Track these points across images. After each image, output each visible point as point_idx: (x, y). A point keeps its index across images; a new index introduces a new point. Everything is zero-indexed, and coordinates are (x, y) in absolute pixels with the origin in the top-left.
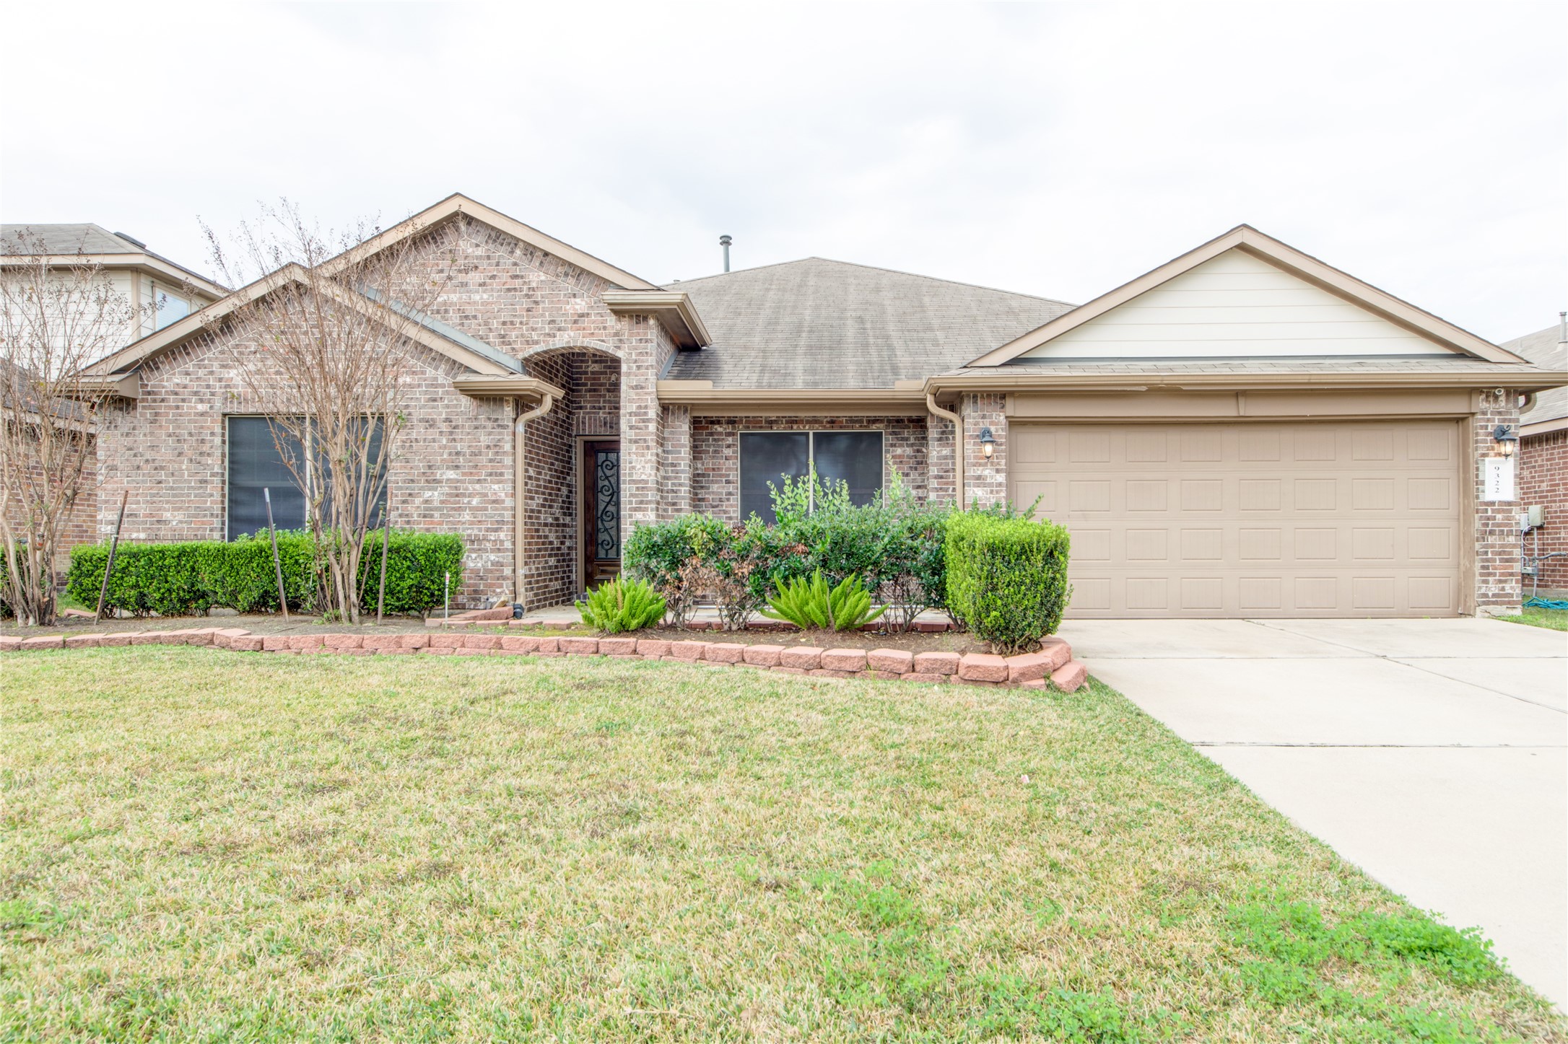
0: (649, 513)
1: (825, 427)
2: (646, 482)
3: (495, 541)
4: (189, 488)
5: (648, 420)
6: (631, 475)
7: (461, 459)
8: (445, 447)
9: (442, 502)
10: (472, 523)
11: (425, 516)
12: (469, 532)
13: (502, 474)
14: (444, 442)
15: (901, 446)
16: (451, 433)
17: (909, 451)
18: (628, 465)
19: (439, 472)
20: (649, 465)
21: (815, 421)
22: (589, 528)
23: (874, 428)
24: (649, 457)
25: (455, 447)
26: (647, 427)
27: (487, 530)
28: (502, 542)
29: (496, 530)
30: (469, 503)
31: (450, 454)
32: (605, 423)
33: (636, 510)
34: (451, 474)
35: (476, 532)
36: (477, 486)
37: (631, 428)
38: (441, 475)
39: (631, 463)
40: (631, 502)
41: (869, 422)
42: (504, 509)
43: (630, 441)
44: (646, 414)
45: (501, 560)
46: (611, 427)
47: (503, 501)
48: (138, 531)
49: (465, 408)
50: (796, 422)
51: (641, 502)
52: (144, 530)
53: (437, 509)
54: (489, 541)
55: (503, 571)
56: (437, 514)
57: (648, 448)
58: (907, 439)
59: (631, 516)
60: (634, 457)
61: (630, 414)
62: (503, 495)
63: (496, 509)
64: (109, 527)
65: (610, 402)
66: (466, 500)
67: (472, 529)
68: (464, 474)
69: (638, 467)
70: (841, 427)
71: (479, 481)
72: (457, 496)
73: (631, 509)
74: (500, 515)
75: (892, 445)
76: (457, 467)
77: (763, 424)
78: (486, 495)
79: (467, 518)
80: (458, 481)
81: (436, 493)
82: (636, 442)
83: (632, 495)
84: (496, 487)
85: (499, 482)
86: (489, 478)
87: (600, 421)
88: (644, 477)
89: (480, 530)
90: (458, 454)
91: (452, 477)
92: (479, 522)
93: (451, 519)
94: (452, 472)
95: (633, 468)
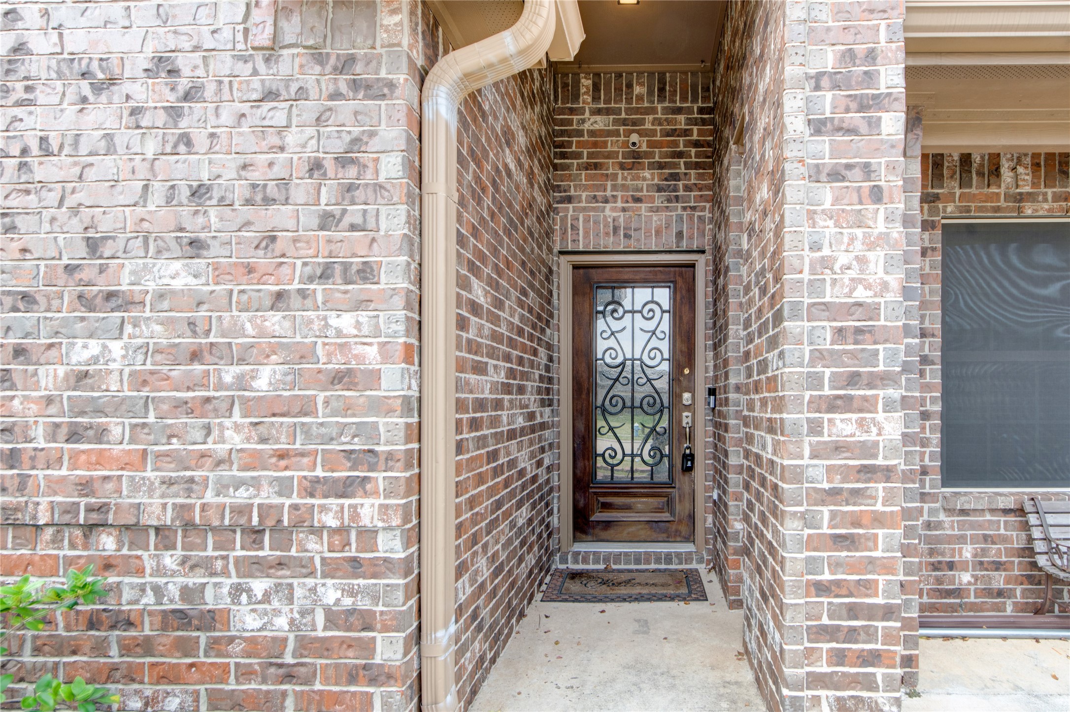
0: (880, 416)
2: (872, 311)
3: (342, 530)
5: (878, 102)
6: (815, 286)
7: (212, 213)
9: (141, 381)
10: (254, 461)
11: (74, 435)
12: (242, 495)
13: (367, 273)
16: (174, 117)
18: (808, 256)
19: (130, 265)
20: (876, 257)
24: (881, 226)
25: (190, 172)
26: (874, 125)
27: (312, 487)
28: (368, 535)
29: (344, 489)
30: (242, 383)
33: (833, 405)
34: (174, 274)
35: (267, 496)
36: (275, 321)
37: (818, 127)
38: (137, 277)
39: (816, 247)
40: (815, 381)
42: (380, 407)
43: (816, 175)
44: (870, 77)
45: (364, 604)
47: (374, 377)
51: (853, 379)
53: (119, 407)
54: (317, 531)
55: (369, 647)
56: (117, 427)
57: (877, 195)
59: (815, 428)
60: (828, 228)
61: (817, 81)
62: (372, 352)
63: (347, 409)
66: (229, 374)
67: (256, 483)
68: (222, 273)
69: (843, 259)
71: (280, 300)
72: (195, 356)
73: (817, 404)
74: (360, 430)
76: (196, 246)
78: (306, 354)
79: (235, 440)
81: (116, 348)
82: (836, 175)
83: (819, 356)
84: (345, 322)
85: (360, 305)
86: (318, 288)
88: (861, 294)
89: (284, 486)
90: (199, 194)
91: (177, 284)
92: (282, 455)
93: (176, 444)
94: (177, 265)
95: (827, 263)
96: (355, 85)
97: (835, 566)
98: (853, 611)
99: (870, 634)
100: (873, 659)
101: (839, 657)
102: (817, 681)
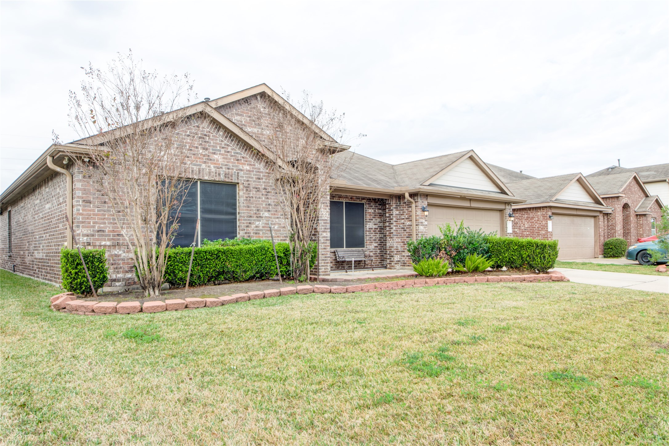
1: (349, 200)
2: (326, 220)
5: (327, 195)
6: (321, 217)
7: (270, 207)
8: (264, 201)
9: (263, 227)
11: (256, 234)
14: (264, 199)
15: (370, 209)
16: (266, 195)
17: (373, 211)
19: (262, 213)
20: (326, 214)
21: (346, 197)
23: (363, 201)
24: (328, 210)
25: (268, 202)
26: (327, 197)
31: (266, 205)
33: (323, 232)
34: (266, 214)
36: (277, 220)
37: (322, 197)
38: (263, 214)
39: (321, 212)
40: (322, 229)
41: (362, 199)
43: (321, 203)
44: (326, 192)
48: (105, 240)
49: (272, 183)
50: (340, 197)
52: (109, 240)
53: (261, 230)
56: (261, 233)
57: (327, 206)
58: (372, 206)
59: (322, 234)
60: (322, 210)
61: (321, 192)
64: (85, 238)
68: (272, 214)
69: (324, 214)
70: (354, 200)
71: (278, 218)
72: (269, 224)
75: (368, 208)
76: (269, 211)
78: (280, 224)
80: (270, 217)
81: (261, 223)
82: (323, 203)
83: (322, 226)
88: (326, 218)
90: (269, 205)
91: (267, 215)
92: (278, 236)
93: (267, 235)
94: (267, 213)
95: (323, 214)
97: (324, 252)
98: (326, 257)
99: (327, 260)
100: (327, 263)
101: (324, 263)
102: (323, 266)
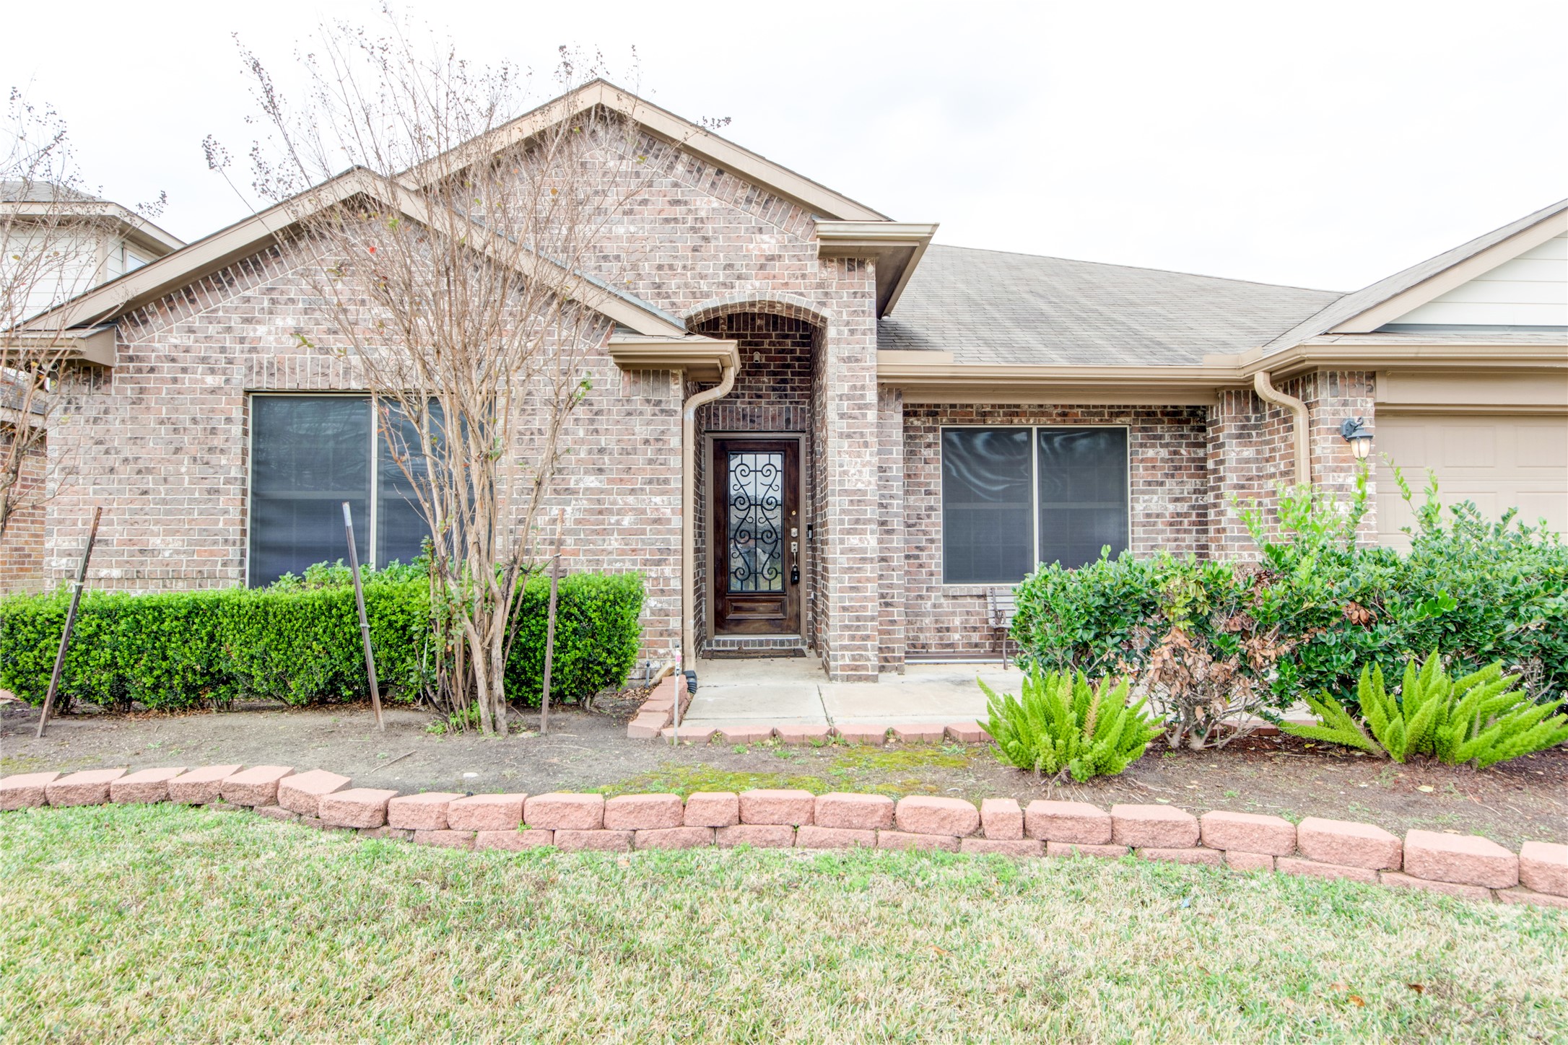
0: (869, 536)
1: (1055, 421)
2: (864, 493)
3: (657, 579)
4: (191, 501)
5: (866, 406)
6: (841, 482)
7: (606, 458)
8: (583, 441)
9: (578, 522)
10: (622, 552)
12: (618, 565)
13: (666, 481)
14: (581, 433)
15: (1153, 446)
16: (592, 421)
17: (1164, 453)
18: (838, 469)
19: (574, 478)
20: (866, 470)
21: (1041, 411)
22: (720, 553)
23: (1118, 423)
24: (868, 458)
25: (598, 442)
26: (864, 416)
27: (645, 562)
28: (667, 580)
29: (658, 563)
30: (618, 523)
31: (590, 452)
32: (744, 416)
33: (849, 532)
34: (592, 481)
35: (628, 565)
36: (631, 499)
37: (842, 416)
38: (577, 482)
39: (841, 466)
40: (842, 522)
41: (1111, 414)
42: (670, 532)
43: (841, 435)
44: (862, 397)
45: (665, 606)
46: (752, 421)
47: (669, 521)
48: (110, 566)
49: (613, 384)
50: (1017, 414)
51: (857, 521)
52: (119, 565)
53: (571, 532)
54: (648, 578)
55: (667, 623)
56: (570, 540)
57: (866, 445)
58: (1161, 437)
59: (842, 541)
60: (846, 458)
61: (841, 397)
62: (669, 511)
63: (659, 532)
64: (64, 560)
65: (750, 388)
66: (613, 519)
67: (623, 561)
68: (610, 481)
69: (852, 471)
70: (1075, 421)
71: (633, 491)
72: (600, 513)
73: (842, 532)
74: (663, 541)
75: (1142, 445)
76: (601, 470)
77: (974, 417)
78: (643, 512)
79: (615, 545)
80: (602, 491)
81: (569, 509)
82: (849, 436)
83: (843, 512)
84: (657, 499)
85: (663, 493)
86: (647, 487)
87: (738, 413)
88: (860, 486)
89: (634, 562)
90: (601, 451)
91: (592, 485)
92: (633, 550)
93: (592, 546)
94: (593, 478)
95: (845, 473)
96: (662, 411)
97: (851, 599)
98: (858, 619)
99: (865, 628)
100: (866, 638)
101: (853, 638)
102: (843, 648)
